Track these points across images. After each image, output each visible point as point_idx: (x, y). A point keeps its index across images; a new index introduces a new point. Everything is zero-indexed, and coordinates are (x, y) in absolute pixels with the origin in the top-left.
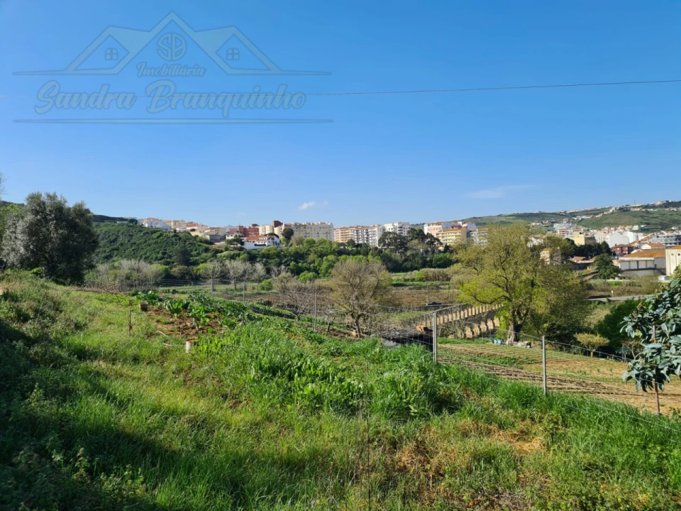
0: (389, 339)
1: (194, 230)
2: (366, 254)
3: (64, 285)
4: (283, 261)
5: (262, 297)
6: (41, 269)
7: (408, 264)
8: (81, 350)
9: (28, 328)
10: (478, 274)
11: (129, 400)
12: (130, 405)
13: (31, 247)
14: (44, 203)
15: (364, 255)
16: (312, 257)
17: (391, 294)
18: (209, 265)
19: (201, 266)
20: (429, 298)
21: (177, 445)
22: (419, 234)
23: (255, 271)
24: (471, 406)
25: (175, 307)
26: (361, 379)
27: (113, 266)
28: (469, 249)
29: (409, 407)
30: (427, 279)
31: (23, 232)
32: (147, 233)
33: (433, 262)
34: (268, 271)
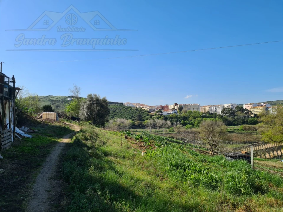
0: (228, 156)
1: (143, 107)
2: (215, 117)
3: (99, 127)
4: (178, 120)
5: (169, 135)
6: (91, 121)
7: (236, 122)
8: (105, 152)
9: (88, 143)
10: (272, 128)
11: (123, 173)
12: (123, 175)
13: (88, 113)
14: (93, 98)
15: (214, 118)
16: (191, 118)
17: (227, 136)
18: (149, 121)
19: (146, 121)
20: (246, 139)
21: (141, 194)
22: (240, 108)
23: (167, 124)
24: (273, 192)
25: (137, 138)
26: (217, 173)
27: (114, 121)
28: (267, 116)
29: (240, 189)
30: (245, 129)
31: (86, 108)
32: (126, 108)
33: (248, 122)
34: (172, 124)
